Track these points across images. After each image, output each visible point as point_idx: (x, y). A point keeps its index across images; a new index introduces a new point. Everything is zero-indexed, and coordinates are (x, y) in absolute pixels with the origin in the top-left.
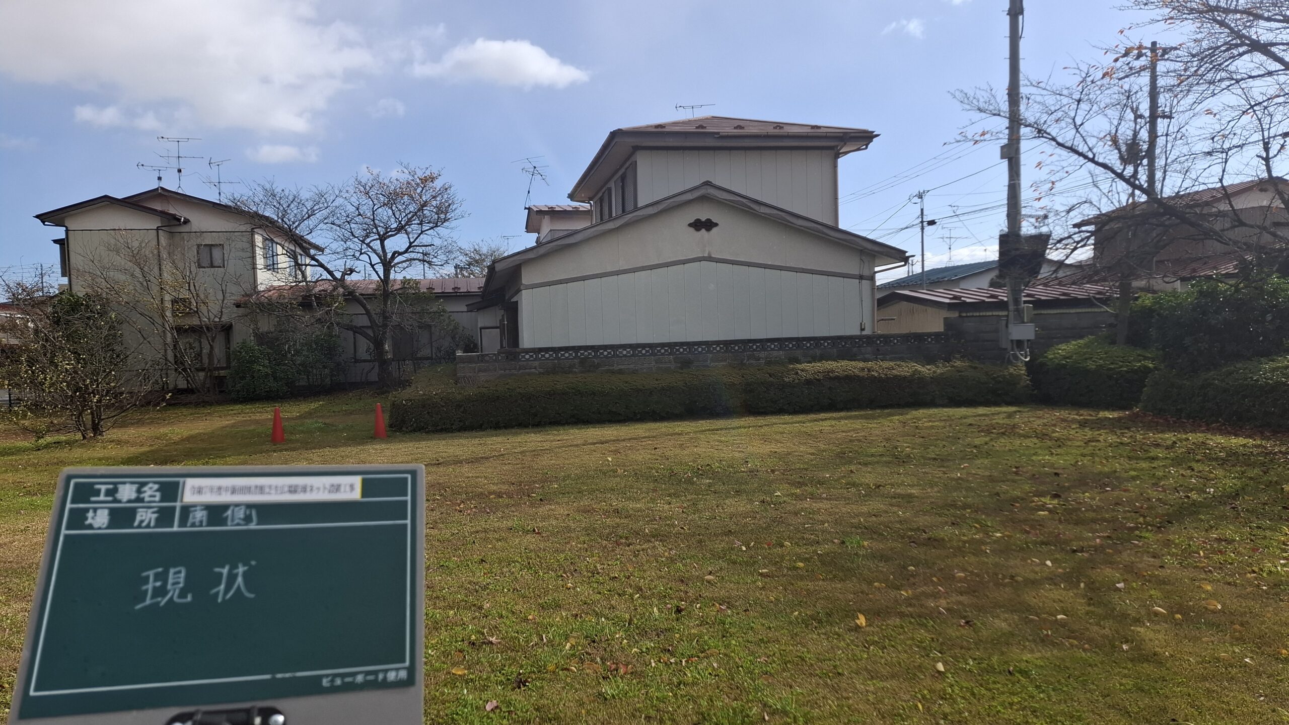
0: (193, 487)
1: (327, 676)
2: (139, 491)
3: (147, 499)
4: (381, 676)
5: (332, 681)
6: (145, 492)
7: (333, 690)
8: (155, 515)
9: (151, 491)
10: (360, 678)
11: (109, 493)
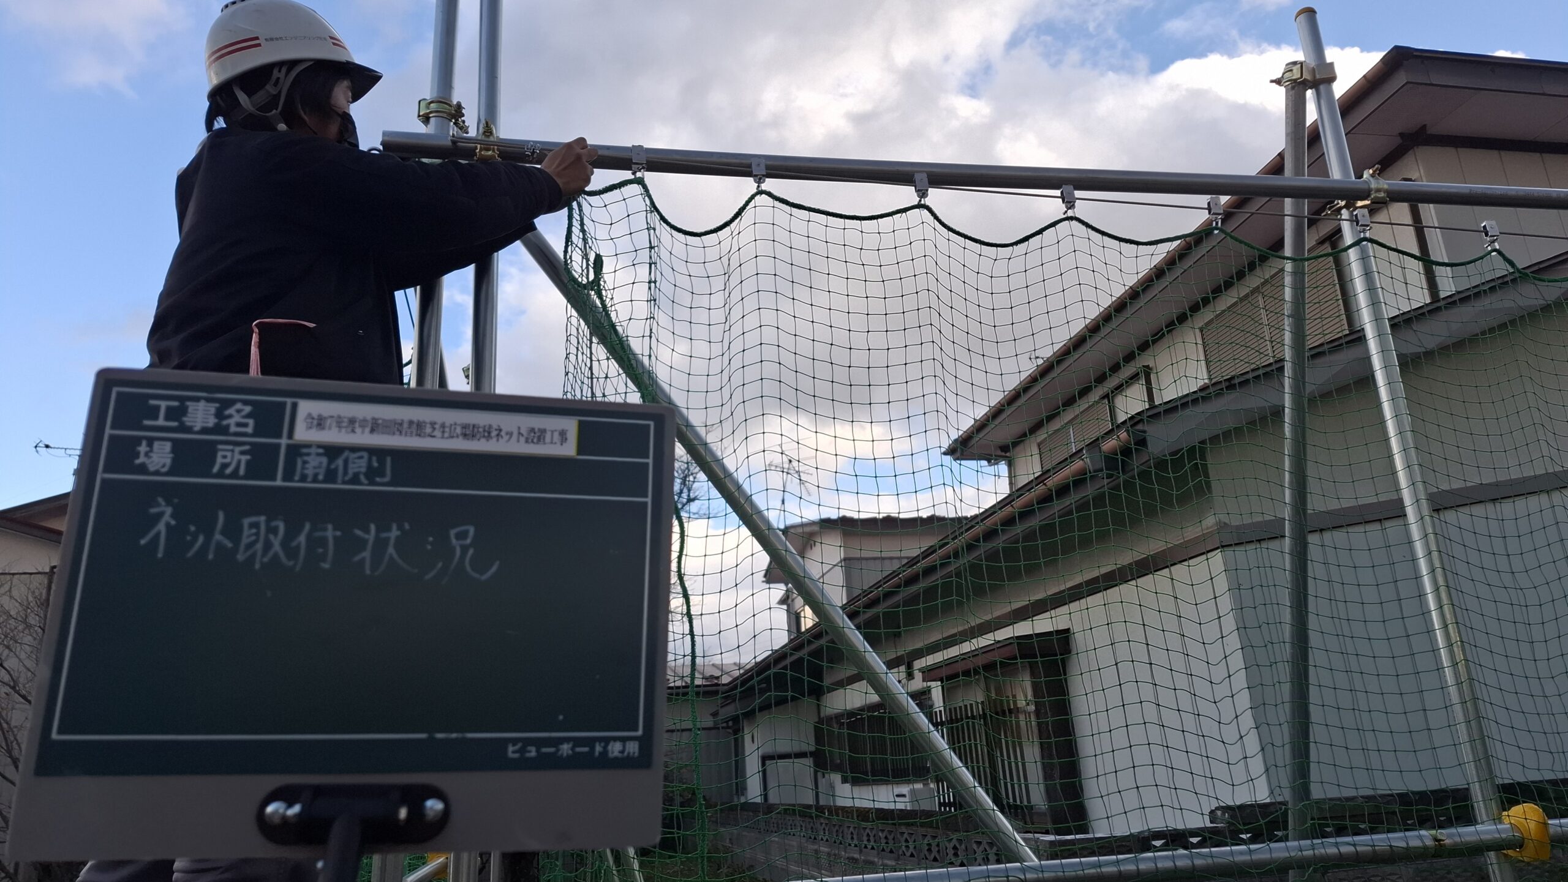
0: (310, 416)
1: (514, 741)
2: (220, 415)
3: (233, 429)
4: (598, 748)
5: (522, 751)
6: (230, 416)
7: (523, 764)
8: (245, 458)
9: (238, 416)
10: (565, 749)
11: (171, 414)
